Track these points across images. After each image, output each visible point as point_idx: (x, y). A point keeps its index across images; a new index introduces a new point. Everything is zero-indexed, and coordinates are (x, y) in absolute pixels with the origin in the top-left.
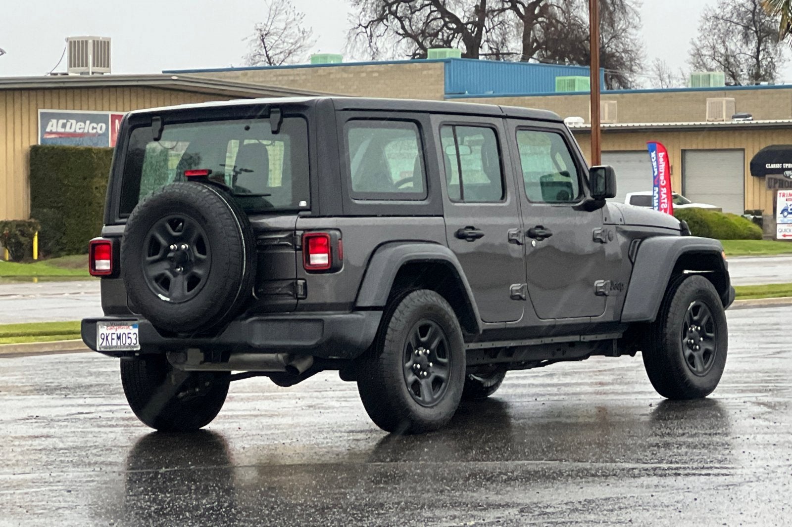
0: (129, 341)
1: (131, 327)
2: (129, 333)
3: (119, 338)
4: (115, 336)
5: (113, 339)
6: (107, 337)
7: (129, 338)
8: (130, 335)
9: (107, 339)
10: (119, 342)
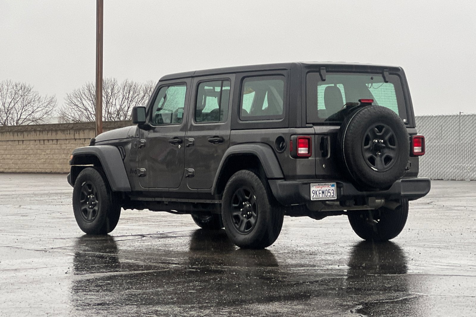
0: (329, 194)
1: (330, 186)
2: (329, 190)
3: (323, 192)
4: (321, 192)
5: (319, 193)
6: (316, 192)
7: (329, 192)
8: (330, 191)
9: (316, 193)
10: (323, 195)
